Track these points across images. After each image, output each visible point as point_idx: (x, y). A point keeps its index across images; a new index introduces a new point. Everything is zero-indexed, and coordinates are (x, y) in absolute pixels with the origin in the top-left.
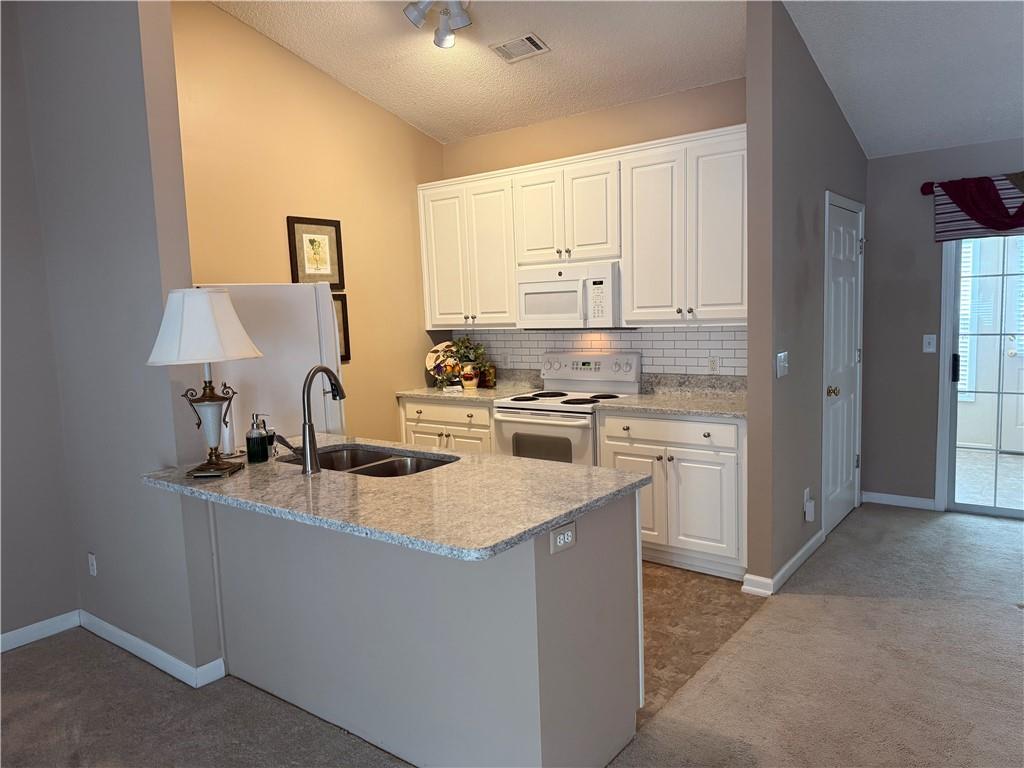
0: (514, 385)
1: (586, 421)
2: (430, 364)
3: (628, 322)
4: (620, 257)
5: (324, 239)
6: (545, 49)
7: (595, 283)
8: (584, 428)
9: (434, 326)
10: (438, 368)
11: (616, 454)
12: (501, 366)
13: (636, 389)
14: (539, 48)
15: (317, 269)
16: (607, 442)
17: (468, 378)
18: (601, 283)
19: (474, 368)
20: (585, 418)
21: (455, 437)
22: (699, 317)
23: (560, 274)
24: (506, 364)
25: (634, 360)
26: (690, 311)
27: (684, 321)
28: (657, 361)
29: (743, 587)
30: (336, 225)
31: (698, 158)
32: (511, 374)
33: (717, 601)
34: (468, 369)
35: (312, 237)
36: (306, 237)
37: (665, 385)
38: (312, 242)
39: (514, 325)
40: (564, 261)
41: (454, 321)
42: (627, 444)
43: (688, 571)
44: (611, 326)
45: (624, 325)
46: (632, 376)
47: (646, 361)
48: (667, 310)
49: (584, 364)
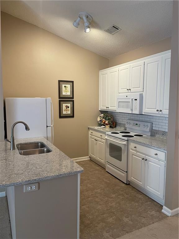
0: (120, 128)
1: (125, 143)
2: (99, 119)
3: (144, 113)
4: (143, 92)
5: (69, 86)
6: (119, 29)
7: (135, 100)
8: (125, 145)
9: (101, 109)
10: (101, 121)
11: (133, 155)
12: (118, 122)
13: (149, 134)
14: (118, 29)
15: (66, 93)
16: (131, 150)
17: (107, 125)
18: (136, 100)
19: (108, 122)
20: (125, 142)
21: (99, 141)
22: (163, 113)
23: (127, 96)
24: (119, 121)
25: (149, 125)
26: (161, 111)
27: (159, 114)
28: (157, 126)
29: (162, 210)
30: (73, 82)
31: (166, 59)
32: (120, 125)
33: (150, 213)
34: (107, 122)
35: (65, 85)
36: (63, 85)
37: (158, 134)
38: (65, 87)
39: (116, 110)
40: (129, 93)
41: (104, 108)
42: (136, 152)
43: (150, 198)
44: (138, 114)
45: (143, 114)
46: (148, 130)
47: (153, 125)
48: (154, 110)
49: (136, 124)
